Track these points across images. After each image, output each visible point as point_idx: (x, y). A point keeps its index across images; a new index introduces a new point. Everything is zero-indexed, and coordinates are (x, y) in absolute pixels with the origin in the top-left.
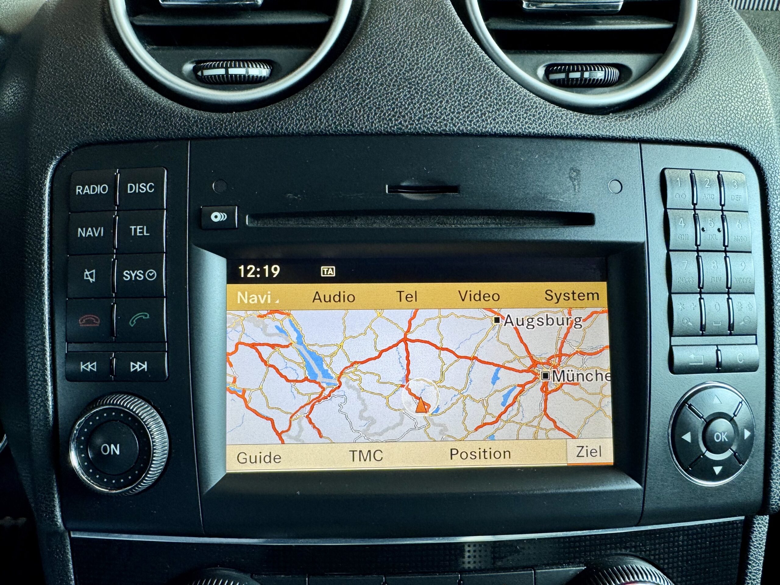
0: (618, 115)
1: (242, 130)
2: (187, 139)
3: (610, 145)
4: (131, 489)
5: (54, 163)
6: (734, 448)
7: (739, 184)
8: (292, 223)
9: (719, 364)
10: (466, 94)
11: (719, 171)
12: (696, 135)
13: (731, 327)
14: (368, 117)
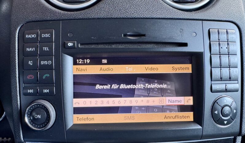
0: (195, 12)
1: (78, 17)
2: (60, 20)
3: (193, 21)
4: (44, 129)
5: (19, 28)
6: (231, 115)
7: (233, 33)
8: (93, 46)
9: (226, 90)
10: (148, 5)
11: (227, 29)
12: (220, 18)
13: (230, 78)
14: (117, 13)
